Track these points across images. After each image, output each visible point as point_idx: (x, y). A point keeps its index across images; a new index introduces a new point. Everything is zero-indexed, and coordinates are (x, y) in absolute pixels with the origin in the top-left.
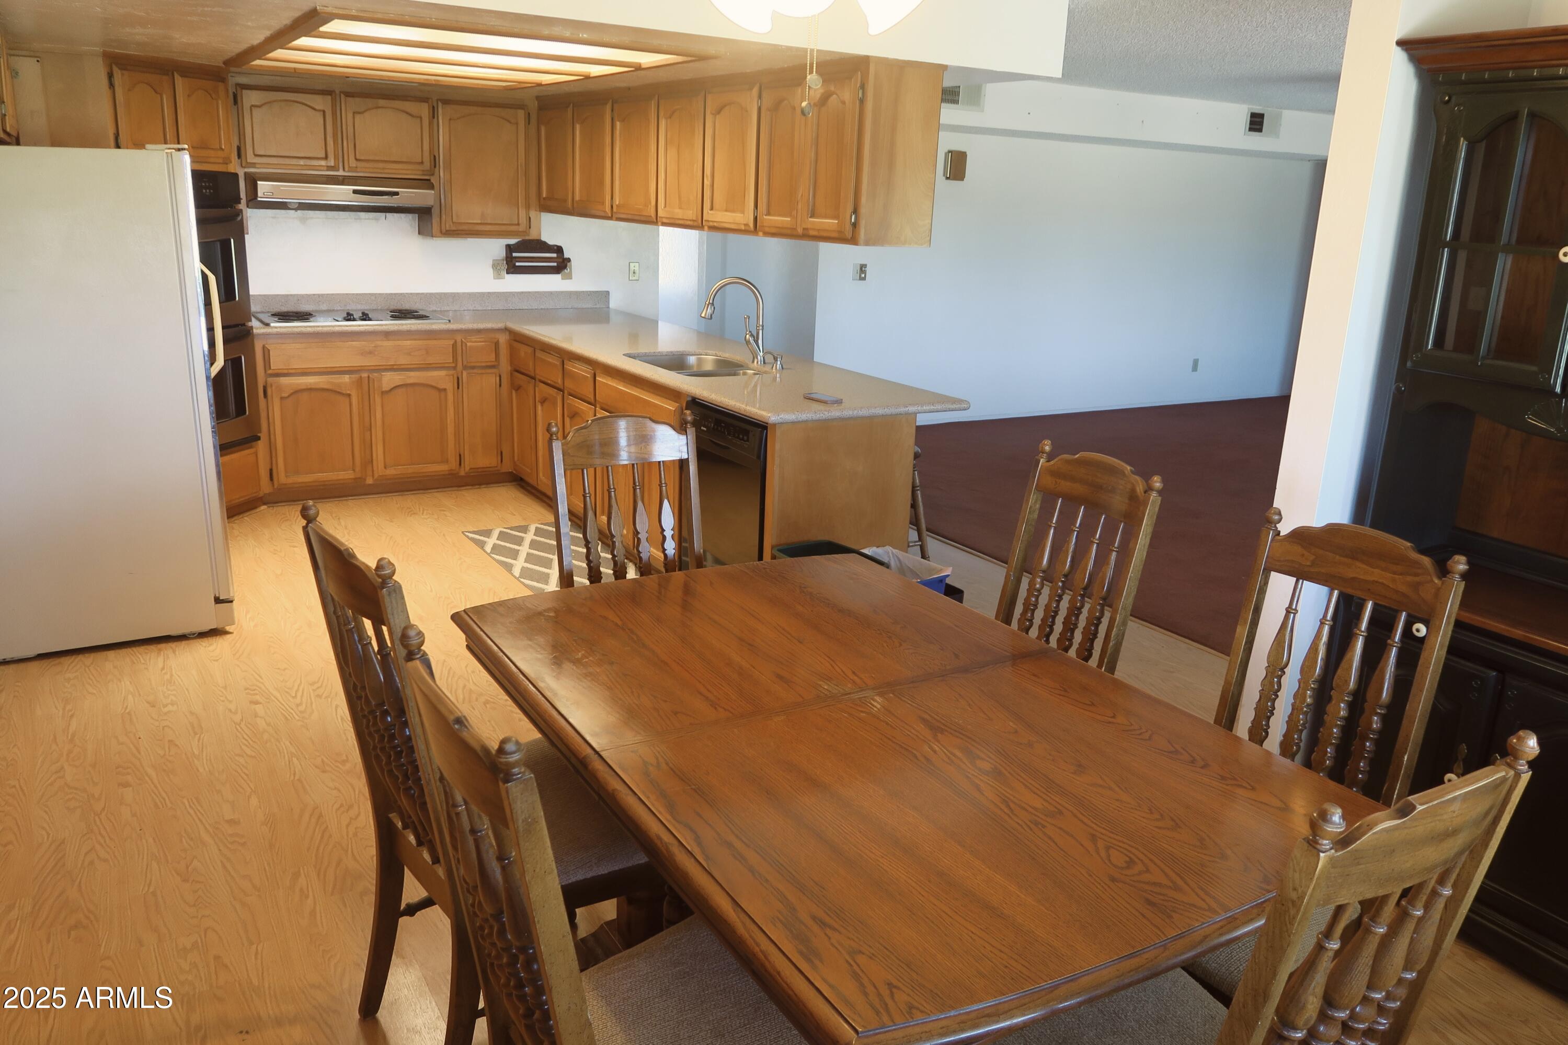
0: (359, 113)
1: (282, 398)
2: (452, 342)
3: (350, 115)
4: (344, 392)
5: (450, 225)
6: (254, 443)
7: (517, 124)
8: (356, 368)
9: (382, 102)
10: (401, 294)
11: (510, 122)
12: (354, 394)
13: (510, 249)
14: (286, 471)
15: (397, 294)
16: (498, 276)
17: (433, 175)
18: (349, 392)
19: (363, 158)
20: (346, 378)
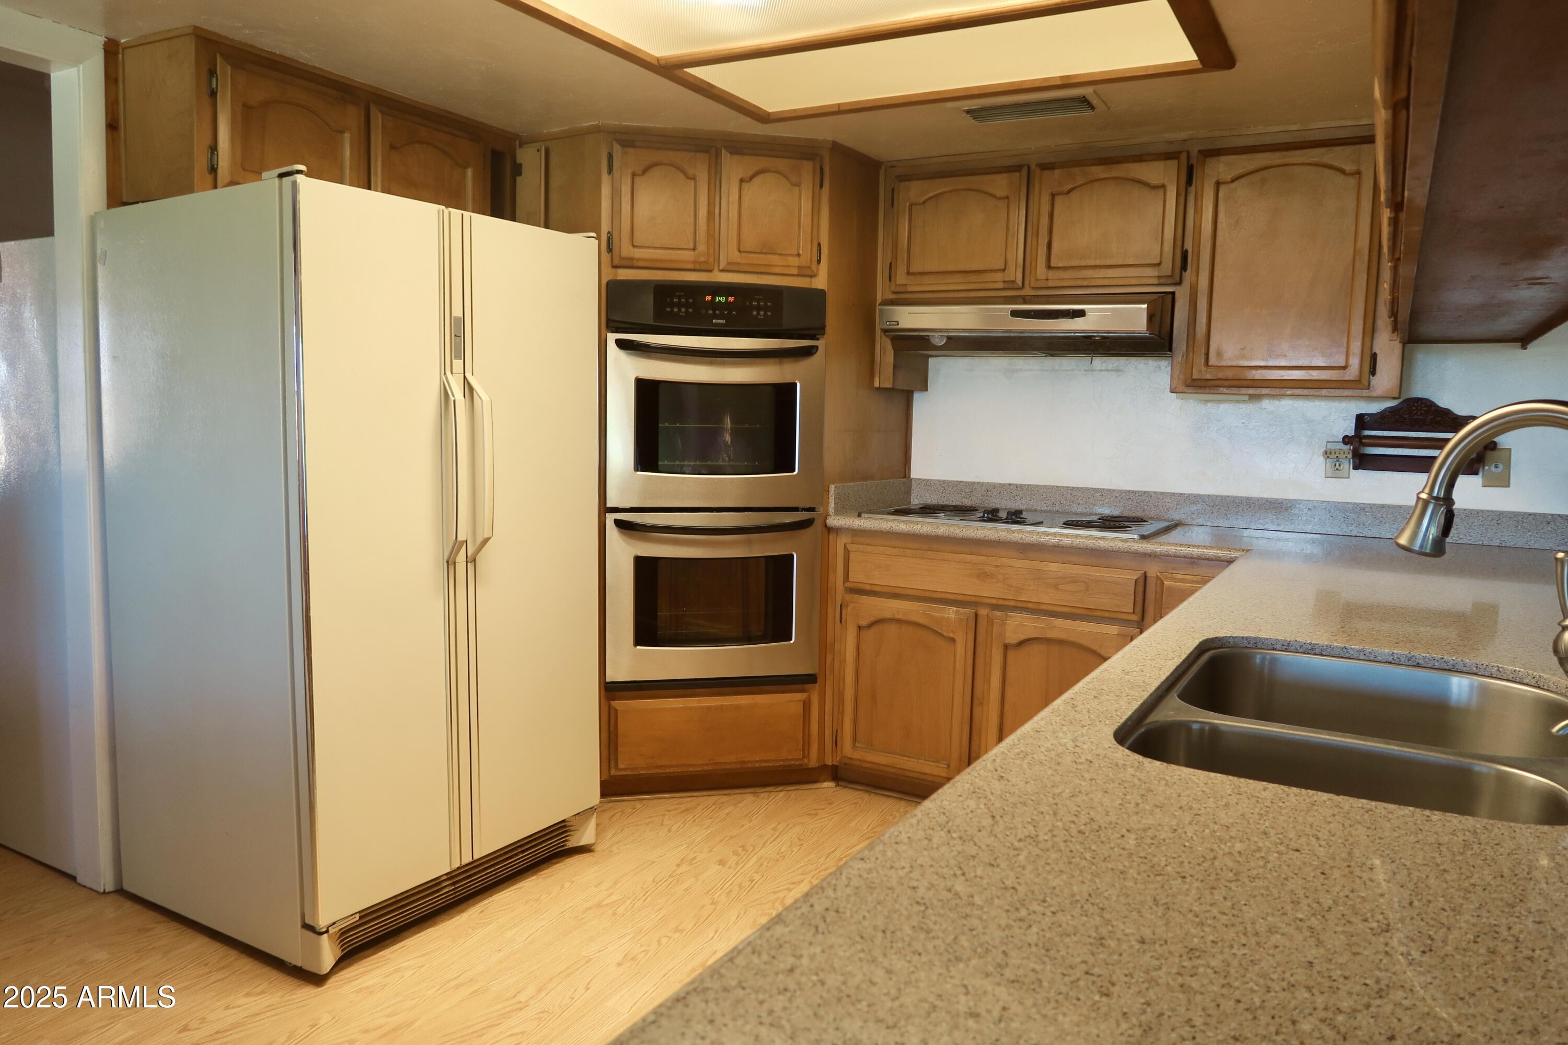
0: (1061, 194)
1: (859, 628)
2: (1135, 576)
3: (1046, 199)
4: (945, 634)
5: (1200, 371)
6: (808, 686)
7: (1358, 173)
8: (968, 599)
9: (1099, 171)
10: (1145, 492)
11: (1343, 172)
12: (960, 637)
13: (1362, 421)
14: (855, 739)
15: (1138, 492)
16: (1335, 472)
17: (1179, 283)
18: (952, 635)
19: (1060, 265)
20: (951, 613)
